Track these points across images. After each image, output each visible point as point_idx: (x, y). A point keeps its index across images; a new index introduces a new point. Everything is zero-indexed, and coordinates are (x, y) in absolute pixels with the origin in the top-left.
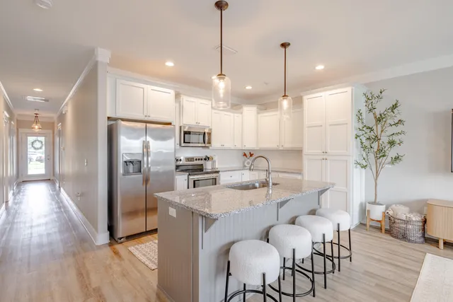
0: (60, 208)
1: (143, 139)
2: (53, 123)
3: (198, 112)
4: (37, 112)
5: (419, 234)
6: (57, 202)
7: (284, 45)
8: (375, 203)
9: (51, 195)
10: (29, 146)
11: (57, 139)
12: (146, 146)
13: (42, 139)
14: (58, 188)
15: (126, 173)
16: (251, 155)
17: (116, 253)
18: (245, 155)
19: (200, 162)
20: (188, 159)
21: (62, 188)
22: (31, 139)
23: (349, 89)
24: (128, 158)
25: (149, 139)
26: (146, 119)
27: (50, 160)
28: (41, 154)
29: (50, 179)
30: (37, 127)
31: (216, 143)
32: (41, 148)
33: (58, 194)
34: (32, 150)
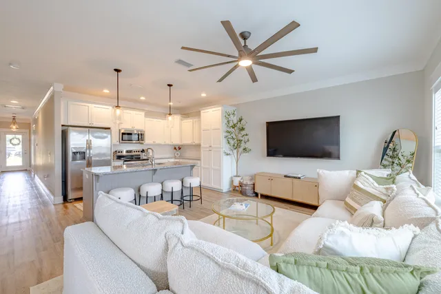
0: (32, 187)
1: (87, 137)
2: (30, 124)
3: (133, 119)
4: (14, 115)
5: (252, 192)
6: (31, 184)
7: (170, 85)
8: (236, 176)
9: (27, 180)
10: (8, 143)
11: (33, 137)
12: (89, 144)
13: (20, 137)
14: (33, 176)
15: (74, 159)
16: (180, 149)
17: (66, 207)
18: (175, 148)
19: (137, 153)
20: (127, 152)
21: (36, 176)
22: (9, 137)
23: (220, 108)
24: (74, 151)
25: (91, 138)
26: (90, 126)
27: (27, 154)
28: (19, 148)
29: (27, 169)
30: (14, 127)
31: (148, 140)
32: (19, 144)
33: (33, 179)
34: (11, 146)
